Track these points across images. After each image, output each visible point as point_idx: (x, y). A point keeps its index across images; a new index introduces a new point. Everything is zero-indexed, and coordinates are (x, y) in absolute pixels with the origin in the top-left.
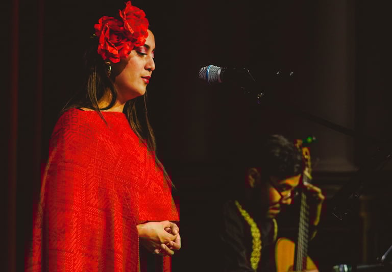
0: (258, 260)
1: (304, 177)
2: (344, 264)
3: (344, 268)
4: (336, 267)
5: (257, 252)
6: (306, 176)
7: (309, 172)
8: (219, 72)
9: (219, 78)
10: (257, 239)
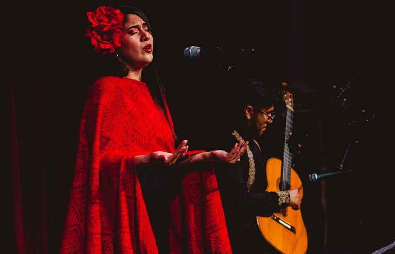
0: (254, 173)
1: (288, 110)
2: (315, 173)
3: (315, 176)
4: (310, 176)
5: (252, 168)
6: (289, 109)
7: (291, 106)
8: (199, 51)
9: (199, 56)
10: (251, 159)
